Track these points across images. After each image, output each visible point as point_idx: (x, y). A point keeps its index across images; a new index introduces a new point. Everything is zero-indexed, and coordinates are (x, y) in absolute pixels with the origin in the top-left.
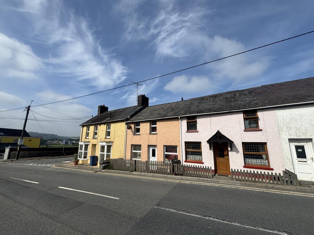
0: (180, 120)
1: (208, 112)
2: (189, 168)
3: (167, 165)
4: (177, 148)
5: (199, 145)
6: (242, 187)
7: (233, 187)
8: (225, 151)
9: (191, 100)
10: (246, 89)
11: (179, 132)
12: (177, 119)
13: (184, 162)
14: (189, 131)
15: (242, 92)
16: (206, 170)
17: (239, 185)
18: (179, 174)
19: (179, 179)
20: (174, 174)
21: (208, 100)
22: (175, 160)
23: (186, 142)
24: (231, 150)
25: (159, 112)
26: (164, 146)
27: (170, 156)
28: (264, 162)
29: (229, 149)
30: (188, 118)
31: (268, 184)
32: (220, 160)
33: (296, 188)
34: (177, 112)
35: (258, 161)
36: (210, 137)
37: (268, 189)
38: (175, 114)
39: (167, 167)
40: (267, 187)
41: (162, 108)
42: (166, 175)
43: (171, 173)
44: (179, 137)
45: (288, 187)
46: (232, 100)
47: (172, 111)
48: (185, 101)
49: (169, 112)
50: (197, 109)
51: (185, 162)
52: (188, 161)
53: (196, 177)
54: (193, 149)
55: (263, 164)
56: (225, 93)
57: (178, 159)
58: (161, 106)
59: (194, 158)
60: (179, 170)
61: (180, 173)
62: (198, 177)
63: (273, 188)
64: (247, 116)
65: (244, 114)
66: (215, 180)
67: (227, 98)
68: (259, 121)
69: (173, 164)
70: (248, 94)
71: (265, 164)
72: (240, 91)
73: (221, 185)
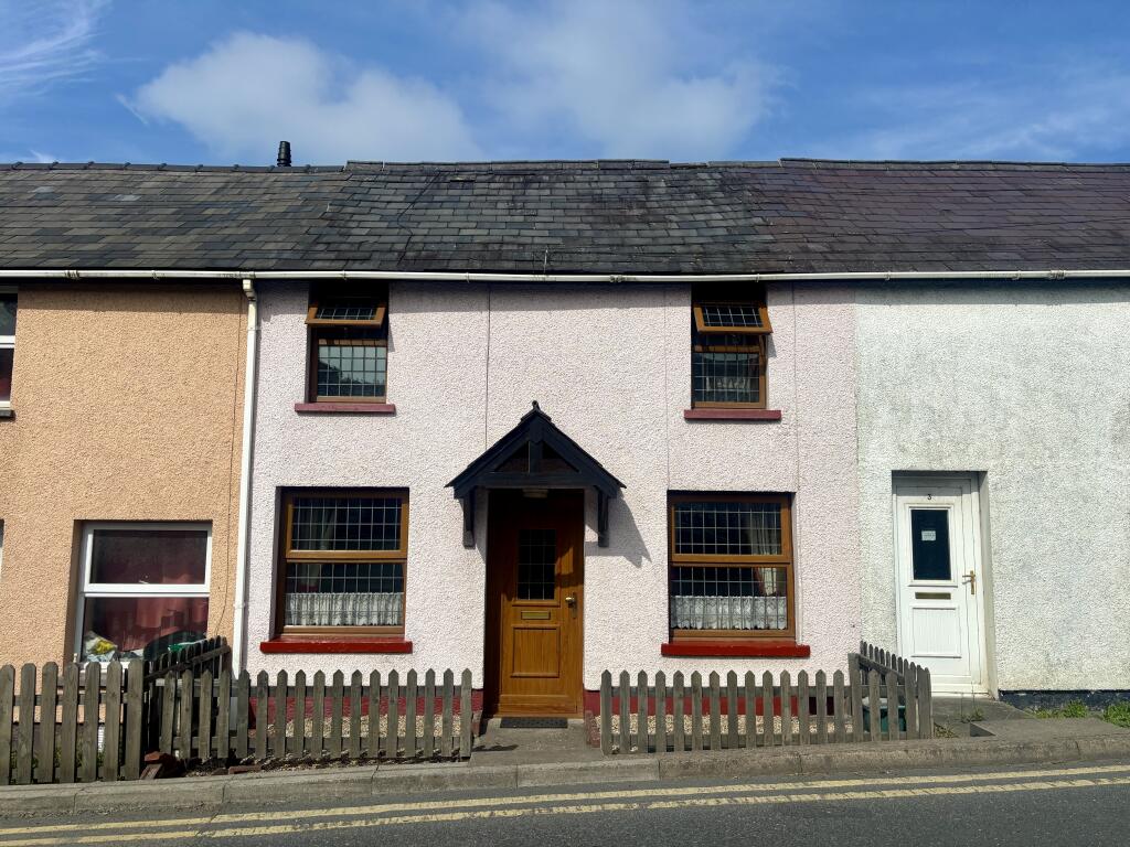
0: (252, 308)
1: (478, 265)
2: (293, 695)
3: (92, 690)
4: (210, 540)
5: (391, 515)
6: (671, 792)
7: (614, 801)
8: (562, 554)
9: (354, 170)
10: (705, 160)
11: (237, 407)
12: (222, 293)
13: (254, 653)
14: (324, 400)
15: (683, 177)
16: (429, 701)
17: (651, 777)
18: (204, 757)
19: (199, 809)
20: (154, 770)
21: (479, 188)
22: (178, 638)
23: (286, 495)
24: (603, 543)
25: (51, 219)
26: (81, 526)
27: (135, 613)
28: (767, 611)
29: (591, 535)
30: (323, 296)
31: (801, 749)
32: (527, 614)
33: (934, 752)
34: (228, 243)
35: (738, 610)
36: (479, 451)
37: (804, 780)
38: (213, 254)
39: (92, 713)
40: (798, 770)
41: (93, 199)
42: (68, 790)
43: (122, 760)
44: (233, 448)
45: (897, 751)
46: (628, 213)
47: (182, 231)
48: (308, 169)
49: (155, 232)
50: (395, 239)
51: (266, 648)
52: (287, 638)
53: (344, 761)
54: (340, 546)
55: (761, 625)
56: (585, 167)
57: (210, 636)
58: (85, 175)
59: (344, 615)
60: (205, 725)
61: (213, 751)
62: (363, 760)
63: (827, 770)
64: (714, 321)
65: (698, 311)
66: (494, 770)
67: (599, 199)
68: (770, 361)
69: (148, 681)
70: (721, 195)
71: (773, 625)
72: (674, 167)
73: (532, 799)
